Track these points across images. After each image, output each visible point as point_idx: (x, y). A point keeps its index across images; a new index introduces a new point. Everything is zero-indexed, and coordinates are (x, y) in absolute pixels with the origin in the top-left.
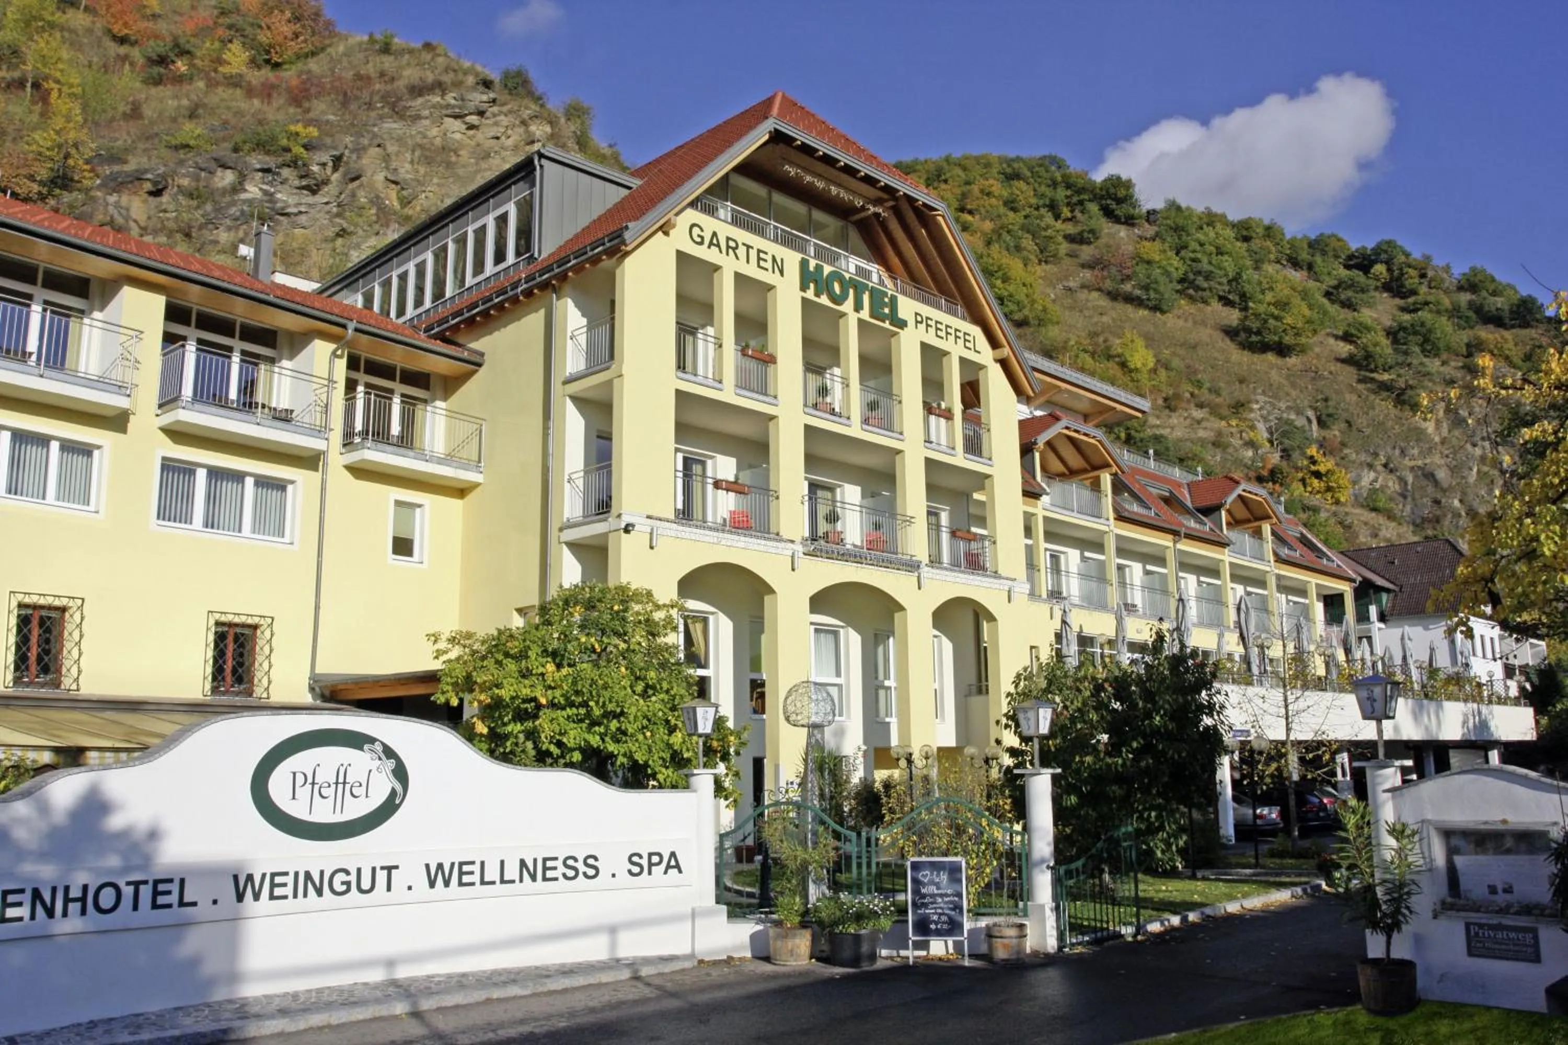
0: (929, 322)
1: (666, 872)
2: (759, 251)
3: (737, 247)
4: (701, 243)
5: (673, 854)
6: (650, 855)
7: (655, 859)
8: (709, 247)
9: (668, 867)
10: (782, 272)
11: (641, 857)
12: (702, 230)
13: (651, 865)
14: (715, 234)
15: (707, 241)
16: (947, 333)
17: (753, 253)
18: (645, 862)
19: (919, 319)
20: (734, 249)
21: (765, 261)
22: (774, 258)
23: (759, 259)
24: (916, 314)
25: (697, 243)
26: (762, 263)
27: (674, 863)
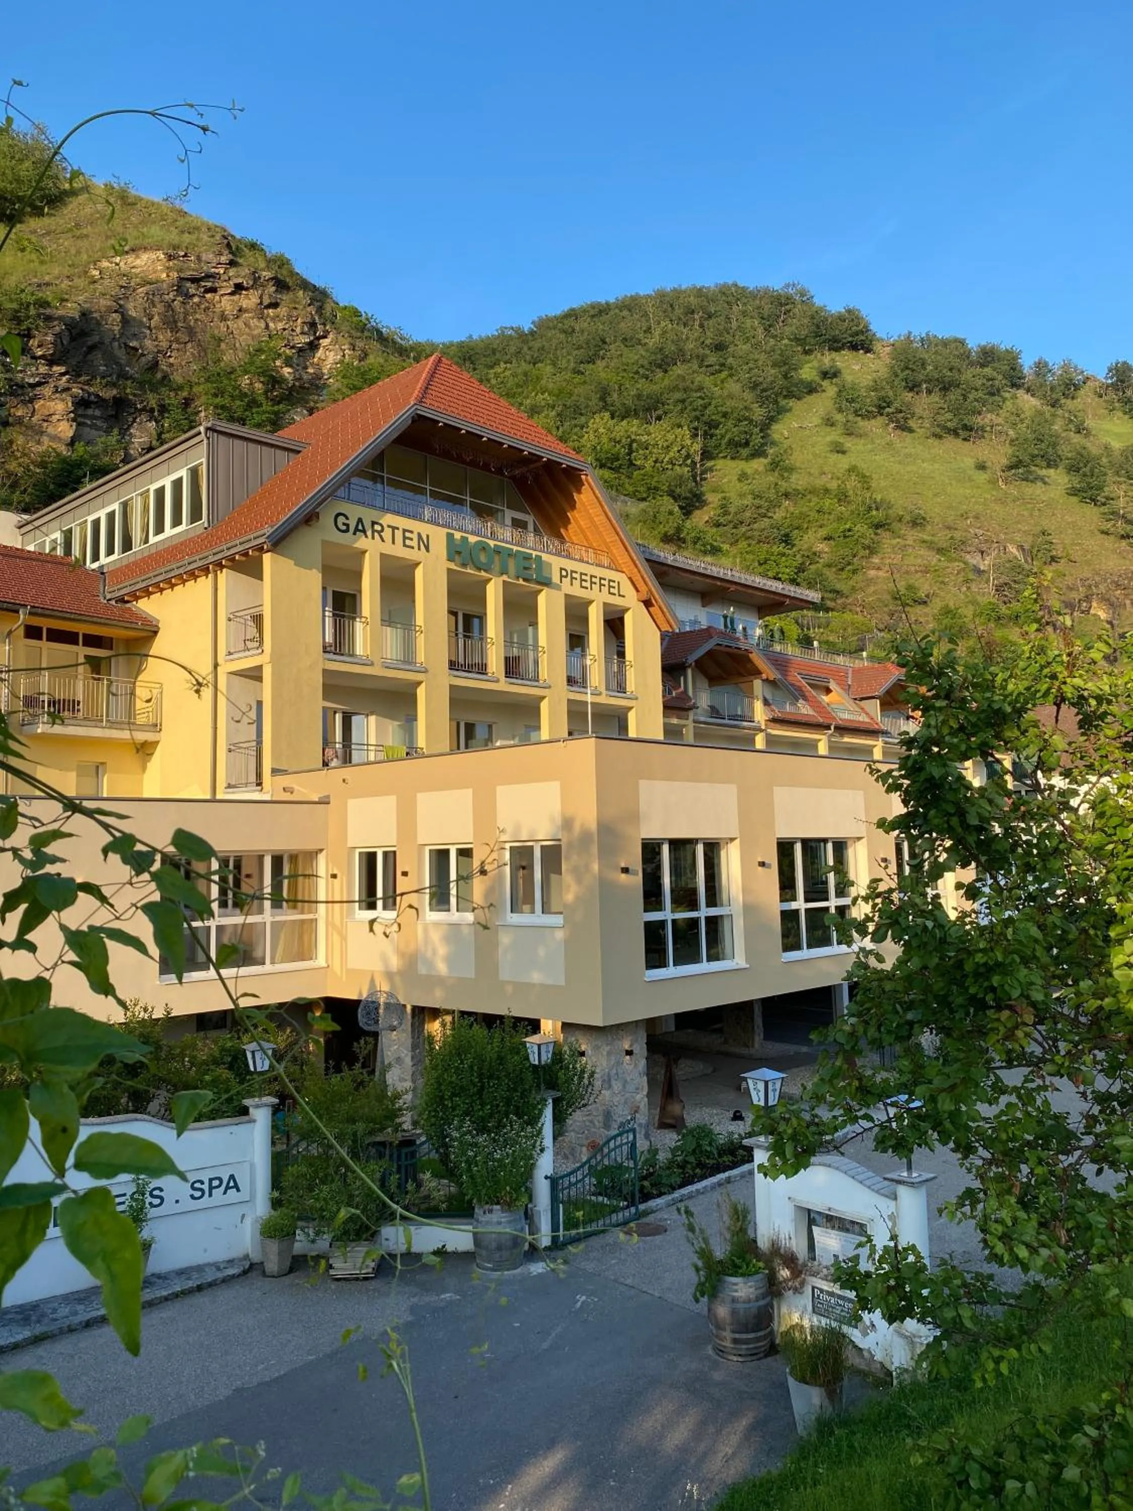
0: (574, 575)
1: (225, 1193)
2: (405, 531)
3: (382, 530)
4: (347, 531)
5: (232, 1177)
6: (211, 1180)
7: (216, 1183)
8: (354, 534)
9: (228, 1188)
10: (427, 548)
11: (202, 1183)
12: (347, 518)
13: (211, 1188)
14: (360, 520)
15: (352, 529)
16: (592, 583)
17: (399, 534)
18: (206, 1187)
19: (564, 573)
20: (379, 532)
21: (411, 539)
22: (419, 535)
23: (405, 538)
24: (561, 569)
25: (343, 531)
26: (408, 542)
27: (233, 1184)
